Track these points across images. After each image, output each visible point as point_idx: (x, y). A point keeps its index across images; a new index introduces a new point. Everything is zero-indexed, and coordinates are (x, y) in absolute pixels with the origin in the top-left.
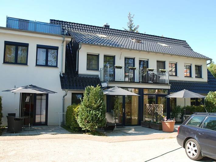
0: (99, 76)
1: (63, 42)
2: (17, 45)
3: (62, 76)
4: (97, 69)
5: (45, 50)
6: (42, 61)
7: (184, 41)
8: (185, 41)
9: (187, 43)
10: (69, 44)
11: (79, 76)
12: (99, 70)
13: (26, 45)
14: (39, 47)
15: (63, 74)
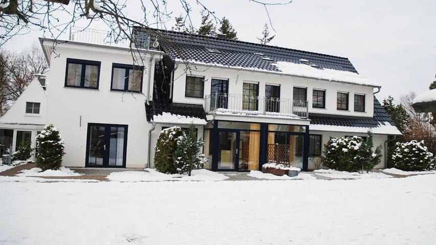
0: (204, 106)
1: (151, 60)
2: (84, 63)
3: (148, 104)
4: (202, 97)
5: (124, 70)
6: (121, 84)
7: (345, 59)
8: (347, 59)
9: (349, 62)
10: (160, 62)
11: (174, 105)
12: (204, 97)
13: (98, 64)
14: (115, 66)
15: (150, 102)
